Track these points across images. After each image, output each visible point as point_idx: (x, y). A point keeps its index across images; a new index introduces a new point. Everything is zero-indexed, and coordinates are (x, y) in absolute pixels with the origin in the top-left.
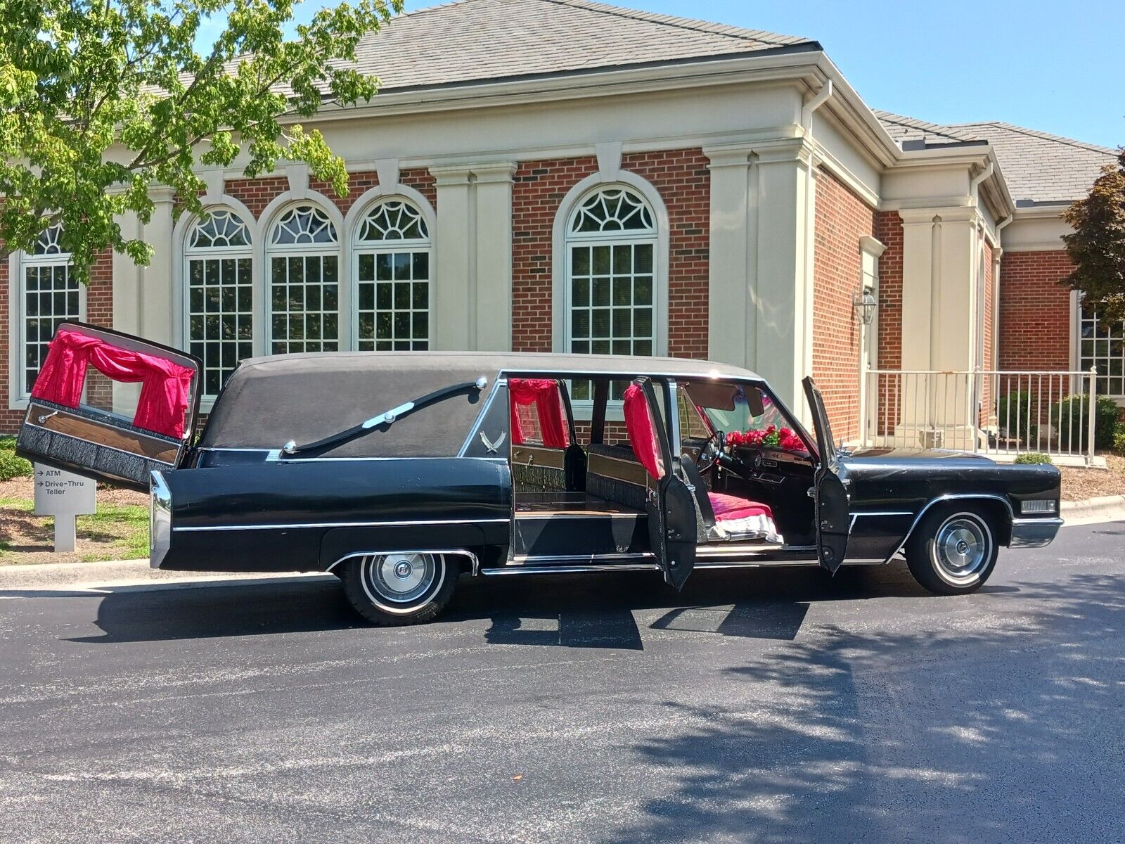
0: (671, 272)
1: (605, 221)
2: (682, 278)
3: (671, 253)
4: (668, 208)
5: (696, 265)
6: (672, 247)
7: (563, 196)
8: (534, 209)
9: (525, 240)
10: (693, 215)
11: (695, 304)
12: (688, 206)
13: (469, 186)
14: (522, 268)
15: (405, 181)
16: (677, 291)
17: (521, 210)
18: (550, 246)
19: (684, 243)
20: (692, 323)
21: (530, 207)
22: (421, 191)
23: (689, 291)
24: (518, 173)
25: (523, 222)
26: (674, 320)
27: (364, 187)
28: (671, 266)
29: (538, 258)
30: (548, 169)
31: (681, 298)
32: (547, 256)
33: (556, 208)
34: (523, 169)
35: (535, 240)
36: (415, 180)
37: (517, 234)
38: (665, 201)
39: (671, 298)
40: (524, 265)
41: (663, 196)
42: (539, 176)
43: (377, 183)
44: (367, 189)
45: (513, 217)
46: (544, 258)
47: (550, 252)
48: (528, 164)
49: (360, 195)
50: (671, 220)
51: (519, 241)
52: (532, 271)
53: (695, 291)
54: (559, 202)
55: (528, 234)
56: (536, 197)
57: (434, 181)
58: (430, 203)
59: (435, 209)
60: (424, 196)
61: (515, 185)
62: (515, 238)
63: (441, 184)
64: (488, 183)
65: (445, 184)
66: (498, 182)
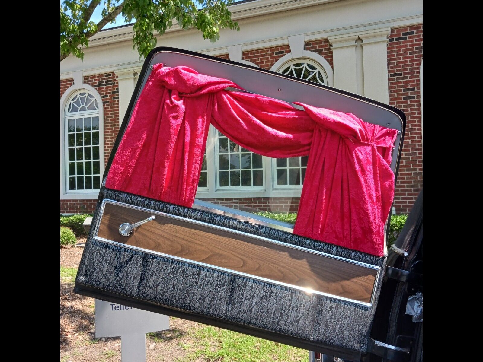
8: (404, 58)
9: (398, 79)
13: (356, 46)
14: (396, 97)
15: (308, 49)
17: (395, 59)
18: (419, 80)
21: (401, 57)
22: (320, 54)
24: (391, 36)
25: (396, 67)
27: (280, 55)
29: (409, 90)
30: (415, 31)
32: (416, 87)
34: (395, 33)
35: (406, 78)
36: (315, 47)
37: (391, 75)
40: (398, 95)
42: (407, 36)
43: (290, 51)
44: (282, 56)
45: (389, 64)
46: (414, 89)
47: (419, 85)
48: (398, 29)
49: (276, 60)
51: (394, 79)
52: (404, 98)
55: (400, 74)
56: (407, 50)
57: (331, 46)
58: (327, 60)
59: (332, 64)
60: (323, 56)
61: (389, 43)
62: (390, 78)
63: (337, 47)
64: (372, 43)
65: (340, 46)
66: (379, 42)
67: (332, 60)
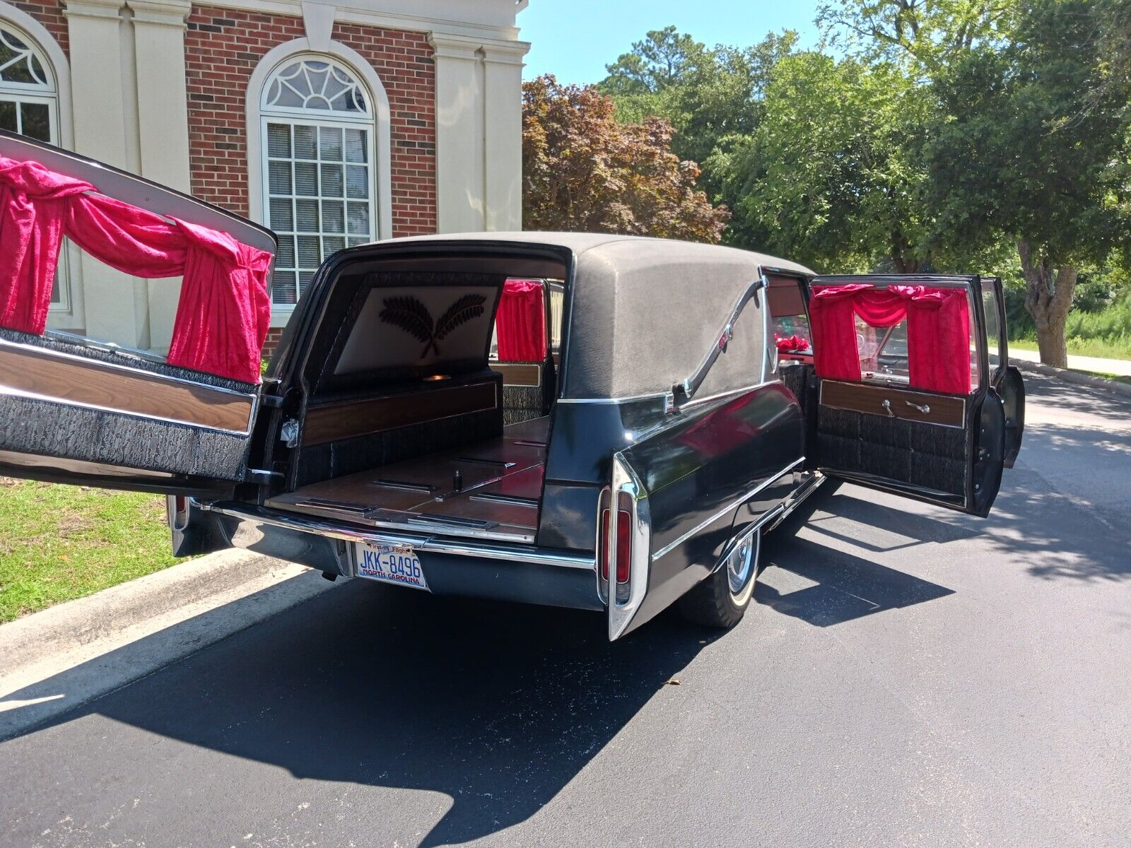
0: (393, 165)
1: (309, 97)
2: (406, 173)
3: (392, 143)
4: (389, 92)
5: (420, 159)
6: (393, 136)
7: (257, 58)
8: (217, 68)
9: (205, 106)
10: (416, 104)
11: (421, 202)
12: (409, 94)
13: (121, 22)
14: (202, 140)
16: (400, 186)
17: (199, 67)
18: (243, 117)
19: (406, 134)
20: (418, 222)
21: (212, 65)
23: (413, 187)
24: (191, 18)
25: (203, 82)
26: (398, 217)
28: (393, 157)
29: (225, 131)
30: (236, 21)
31: (405, 193)
32: (239, 129)
33: (250, 72)
34: (200, 14)
35: (222, 107)
37: (193, 97)
38: (385, 85)
39: (394, 193)
40: (206, 138)
41: (382, 78)
42: (222, 27)
45: (188, 74)
46: (235, 131)
47: (243, 125)
48: (207, 9)
50: (392, 107)
51: (198, 106)
52: (218, 146)
53: (420, 187)
54: (254, 65)
55: (211, 98)
56: (220, 53)
57: (65, 7)
58: (55, 36)
59: (65, 46)
60: (43, 24)
61: (188, 32)
62: (191, 101)
63: (79, 13)
64: (153, 24)
65: (84, 13)
66: (168, 25)
67: (66, 37)
